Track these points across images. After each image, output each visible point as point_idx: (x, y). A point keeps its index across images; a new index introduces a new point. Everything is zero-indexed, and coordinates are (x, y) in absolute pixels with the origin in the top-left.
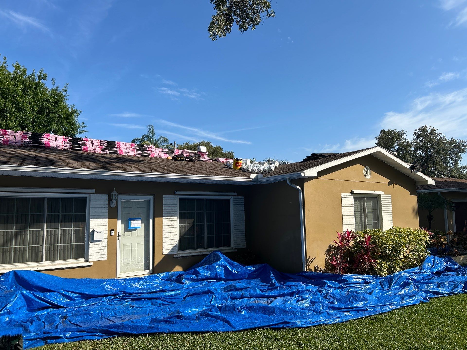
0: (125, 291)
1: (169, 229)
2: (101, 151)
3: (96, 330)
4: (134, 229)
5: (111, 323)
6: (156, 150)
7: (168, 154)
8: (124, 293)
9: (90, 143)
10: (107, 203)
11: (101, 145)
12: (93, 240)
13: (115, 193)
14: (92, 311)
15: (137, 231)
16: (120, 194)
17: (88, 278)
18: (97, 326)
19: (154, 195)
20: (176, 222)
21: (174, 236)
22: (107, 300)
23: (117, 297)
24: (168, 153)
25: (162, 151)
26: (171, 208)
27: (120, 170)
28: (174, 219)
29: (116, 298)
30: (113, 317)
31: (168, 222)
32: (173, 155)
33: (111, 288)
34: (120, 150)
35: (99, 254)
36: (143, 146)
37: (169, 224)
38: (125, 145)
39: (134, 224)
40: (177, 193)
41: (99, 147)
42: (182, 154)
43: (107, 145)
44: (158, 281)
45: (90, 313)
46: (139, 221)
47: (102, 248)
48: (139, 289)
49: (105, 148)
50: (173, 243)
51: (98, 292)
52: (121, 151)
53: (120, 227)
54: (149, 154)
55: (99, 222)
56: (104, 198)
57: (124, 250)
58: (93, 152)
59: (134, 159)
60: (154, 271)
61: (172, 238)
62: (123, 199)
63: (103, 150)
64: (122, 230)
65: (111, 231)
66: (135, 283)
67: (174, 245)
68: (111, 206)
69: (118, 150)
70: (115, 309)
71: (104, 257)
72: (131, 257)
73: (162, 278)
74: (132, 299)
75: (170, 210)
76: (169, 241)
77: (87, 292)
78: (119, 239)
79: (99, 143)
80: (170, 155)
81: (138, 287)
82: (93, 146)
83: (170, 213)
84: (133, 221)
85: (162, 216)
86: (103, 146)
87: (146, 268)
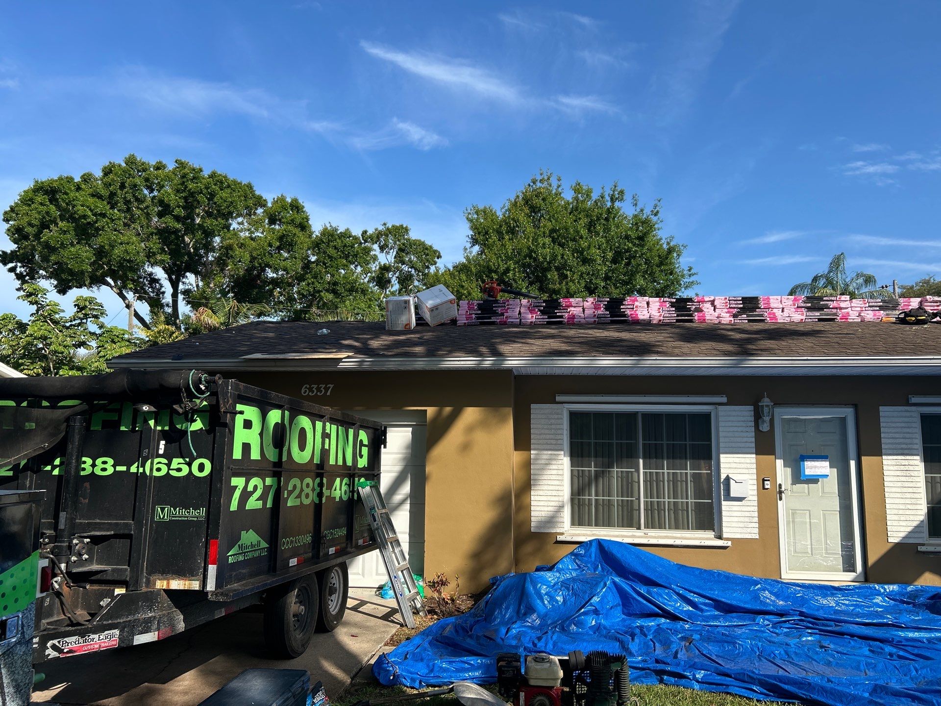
0: (804, 610)
1: (899, 484)
2: (733, 319)
3: (752, 680)
4: (814, 480)
5: (781, 672)
6: (853, 305)
7: (882, 312)
8: (802, 614)
9: (708, 305)
10: (753, 424)
11: (730, 308)
12: (728, 497)
13: (766, 402)
14: (738, 639)
15: (819, 483)
16: (777, 404)
17: (724, 572)
18: (753, 672)
19: (855, 406)
20: (916, 468)
21: (913, 501)
22: (766, 622)
23: (788, 621)
24: (881, 308)
25: (867, 305)
26: (901, 436)
27: (775, 355)
28: (911, 462)
29: (785, 622)
30: (784, 661)
31: (896, 468)
32: (898, 312)
33: (773, 598)
34: (769, 314)
35: (742, 525)
36: (820, 299)
37: (899, 473)
38: (781, 301)
39: (812, 468)
40: (914, 400)
41: (726, 310)
42: (921, 308)
43: (742, 306)
44: (881, 601)
45: (736, 643)
46: (824, 463)
47: (747, 514)
48: (837, 612)
49: (738, 312)
50: (912, 518)
51: (745, 603)
52: (772, 316)
53: (782, 473)
54: (835, 314)
55: (737, 460)
56: (745, 412)
57: (793, 522)
58: (717, 322)
59: (802, 329)
60: (868, 575)
61: (909, 507)
62: (785, 414)
63: (735, 316)
64: (786, 479)
65: (764, 480)
66: (825, 596)
67: (915, 524)
68: (761, 428)
69: (766, 314)
70: (787, 644)
71: (752, 531)
72: (811, 539)
73: (891, 596)
74: (821, 630)
75: (898, 441)
76: (901, 512)
77: (724, 598)
78: (781, 499)
79: (727, 303)
80: (890, 312)
81: (832, 607)
82: (714, 310)
83: (899, 446)
84: (809, 463)
85: (879, 453)
86: (734, 308)
87: (849, 566)
